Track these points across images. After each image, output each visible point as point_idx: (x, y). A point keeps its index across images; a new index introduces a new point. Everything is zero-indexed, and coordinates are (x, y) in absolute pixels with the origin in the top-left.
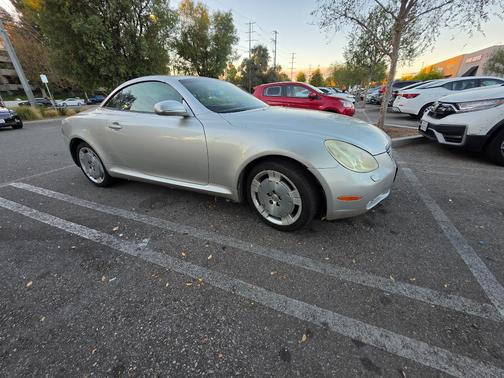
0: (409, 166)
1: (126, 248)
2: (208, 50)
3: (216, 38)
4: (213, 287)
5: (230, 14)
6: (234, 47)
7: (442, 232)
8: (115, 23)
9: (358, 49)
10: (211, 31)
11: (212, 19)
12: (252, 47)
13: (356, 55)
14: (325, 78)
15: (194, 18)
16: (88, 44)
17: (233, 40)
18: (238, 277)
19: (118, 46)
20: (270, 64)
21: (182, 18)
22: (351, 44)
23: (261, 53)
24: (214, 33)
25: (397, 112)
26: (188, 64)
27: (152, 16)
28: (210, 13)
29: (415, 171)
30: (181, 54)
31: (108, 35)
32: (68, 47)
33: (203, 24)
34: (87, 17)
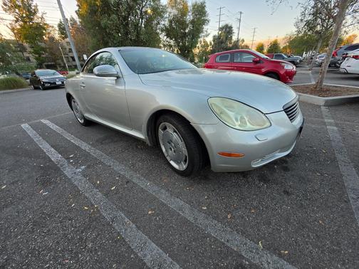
0: (336, 125)
1: (68, 171)
2: (187, 31)
3: (192, 22)
4: (101, 215)
5: (204, 2)
6: (205, 27)
7: (347, 202)
8: (125, 18)
9: (310, 18)
10: (189, 17)
11: (190, 8)
12: (221, 26)
13: (308, 23)
14: (282, 46)
15: (177, 9)
16: (109, 34)
17: (205, 22)
18: (123, 210)
19: (127, 34)
20: (234, 38)
21: (169, 10)
22: (303, 14)
23: (227, 30)
24: (192, 18)
25: (345, 73)
26: (172, 42)
27: (149, 11)
28: (189, 4)
29: (342, 130)
30: (168, 35)
31: (121, 26)
32: (99, 36)
33: (183, 12)
34: (110, 16)
